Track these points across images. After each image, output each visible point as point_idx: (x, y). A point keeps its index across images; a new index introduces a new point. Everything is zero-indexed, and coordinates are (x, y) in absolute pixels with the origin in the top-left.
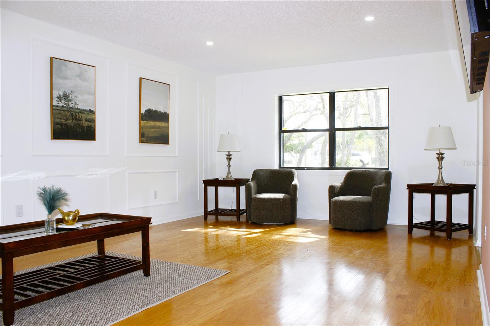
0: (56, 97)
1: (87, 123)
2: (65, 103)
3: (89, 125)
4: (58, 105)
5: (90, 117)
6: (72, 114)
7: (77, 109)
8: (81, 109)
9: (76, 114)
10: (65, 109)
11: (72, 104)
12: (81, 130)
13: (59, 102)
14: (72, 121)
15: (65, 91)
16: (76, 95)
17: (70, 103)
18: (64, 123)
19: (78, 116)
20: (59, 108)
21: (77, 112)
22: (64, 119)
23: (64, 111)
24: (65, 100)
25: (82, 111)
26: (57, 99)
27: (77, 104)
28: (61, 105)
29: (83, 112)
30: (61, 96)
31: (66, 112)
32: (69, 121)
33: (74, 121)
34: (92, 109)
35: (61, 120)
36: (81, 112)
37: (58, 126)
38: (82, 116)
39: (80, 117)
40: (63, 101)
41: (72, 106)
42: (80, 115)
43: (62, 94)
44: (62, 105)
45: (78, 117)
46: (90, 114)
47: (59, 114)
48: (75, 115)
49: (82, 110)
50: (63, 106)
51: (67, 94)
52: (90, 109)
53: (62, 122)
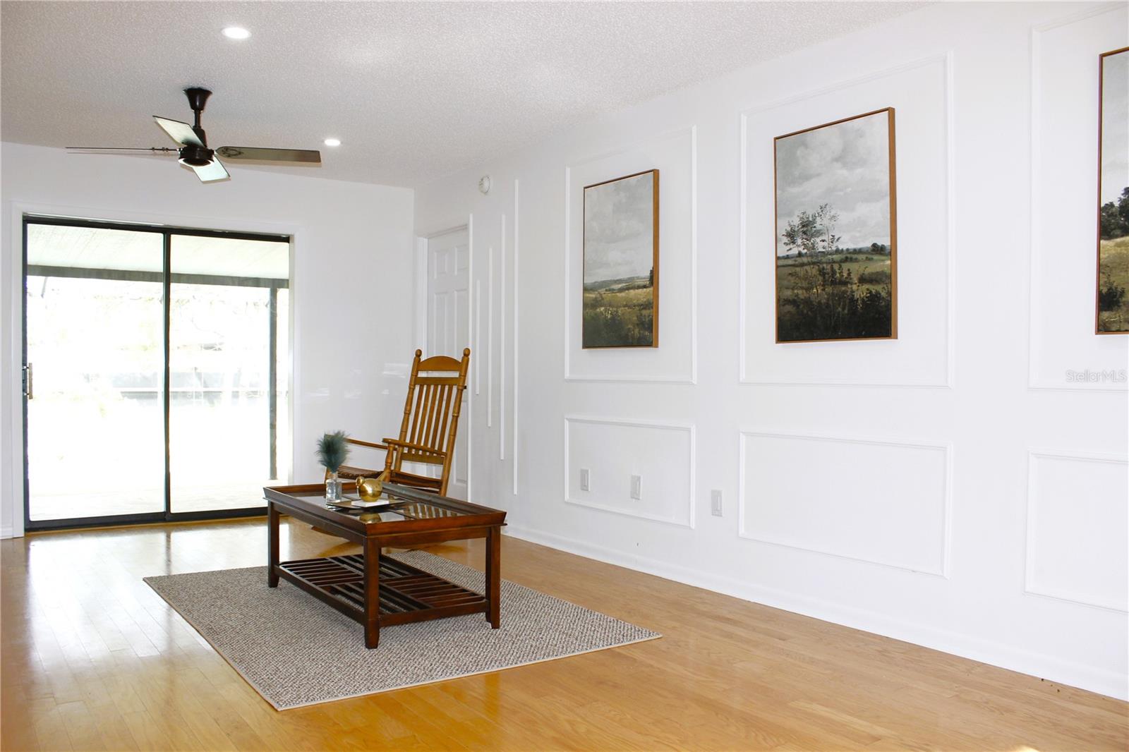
0: (783, 235)
1: (866, 286)
2: (804, 244)
3: (871, 292)
4: (790, 253)
5: (878, 266)
6: (823, 269)
7: (838, 251)
8: (848, 250)
9: (832, 268)
10: (805, 260)
11: (823, 241)
12: (846, 311)
13: (791, 246)
14: (824, 290)
15: (804, 213)
16: (832, 214)
17: (818, 240)
18: (802, 297)
19: (838, 271)
20: (790, 262)
21: (834, 262)
22: (802, 288)
23: (802, 265)
24: (805, 236)
25: (849, 256)
26: (786, 240)
27: (836, 237)
28: (795, 251)
29: (854, 256)
30: (796, 229)
31: (807, 268)
32: (815, 290)
33: (829, 289)
34: (880, 244)
35: (796, 291)
36: (846, 260)
37: (789, 308)
38: (849, 270)
39: (845, 275)
40: (799, 241)
41: (824, 248)
42: (846, 266)
43: (796, 222)
44: (797, 252)
45: (838, 275)
46: (875, 257)
47: (790, 277)
48: (829, 271)
49: (850, 253)
50: (800, 254)
51: (811, 219)
52: (874, 245)
53: (797, 295)
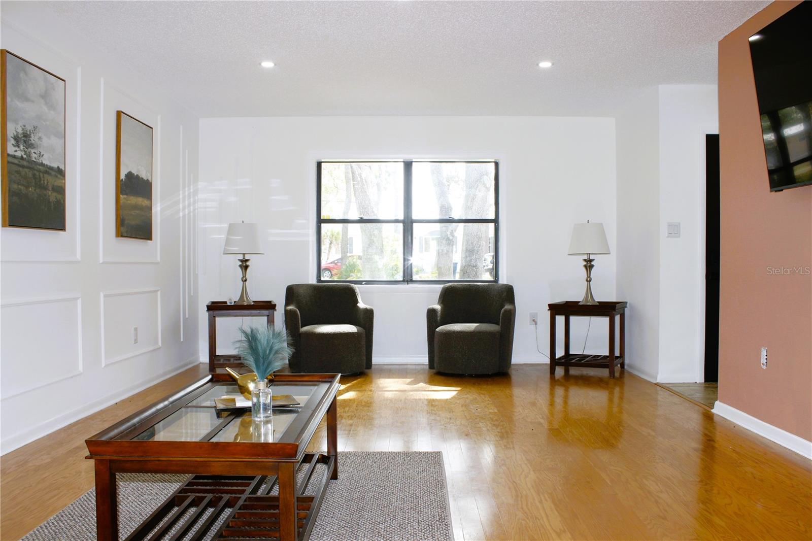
0: (12, 137)
1: (55, 194)
2: (24, 151)
3: (56, 199)
4: (16, 154)
5: (58, 183)
6: (35, 174)
7: (42, 164)
8: (47, 165)
9: (39, 176)
10: (25, 163)
11: (35, 153)
12: (46, 209)
13: (17, 149)
14: (35, 190)
15: (25, 126)
16: (40, 135)
17: (33, 151)
18: (23, 193)
19: (42, 179)
20: (16, 161)
21: (40, 172)
22: (23, 185)
23: (23, 167)
24: (25, 145)
25: (48, 170)
26: (13, 142)
27: (42, 154)
28: (19, 154)
29: (50, 171)
30: (20, 136)
31: (26, 170)
32: (30, 189)
33: (38, 191)
34: (61, 168)
35: (20, 186)
36: (46, 172)
37: (15, 199)
38: (47, 180)
39: (46, 182)
40: (22, 147)
41: (35, 159)
42: (46, 176)
43: (20, 131)
44: (20, 155)
45: (42, 182)
46: (59, 176)
47: (16, 174)
48: (38, 177)
49: (48, 168)
50: (22, 158)
51: (28, 133)
52: (58, 167)
53: (20, 190)
